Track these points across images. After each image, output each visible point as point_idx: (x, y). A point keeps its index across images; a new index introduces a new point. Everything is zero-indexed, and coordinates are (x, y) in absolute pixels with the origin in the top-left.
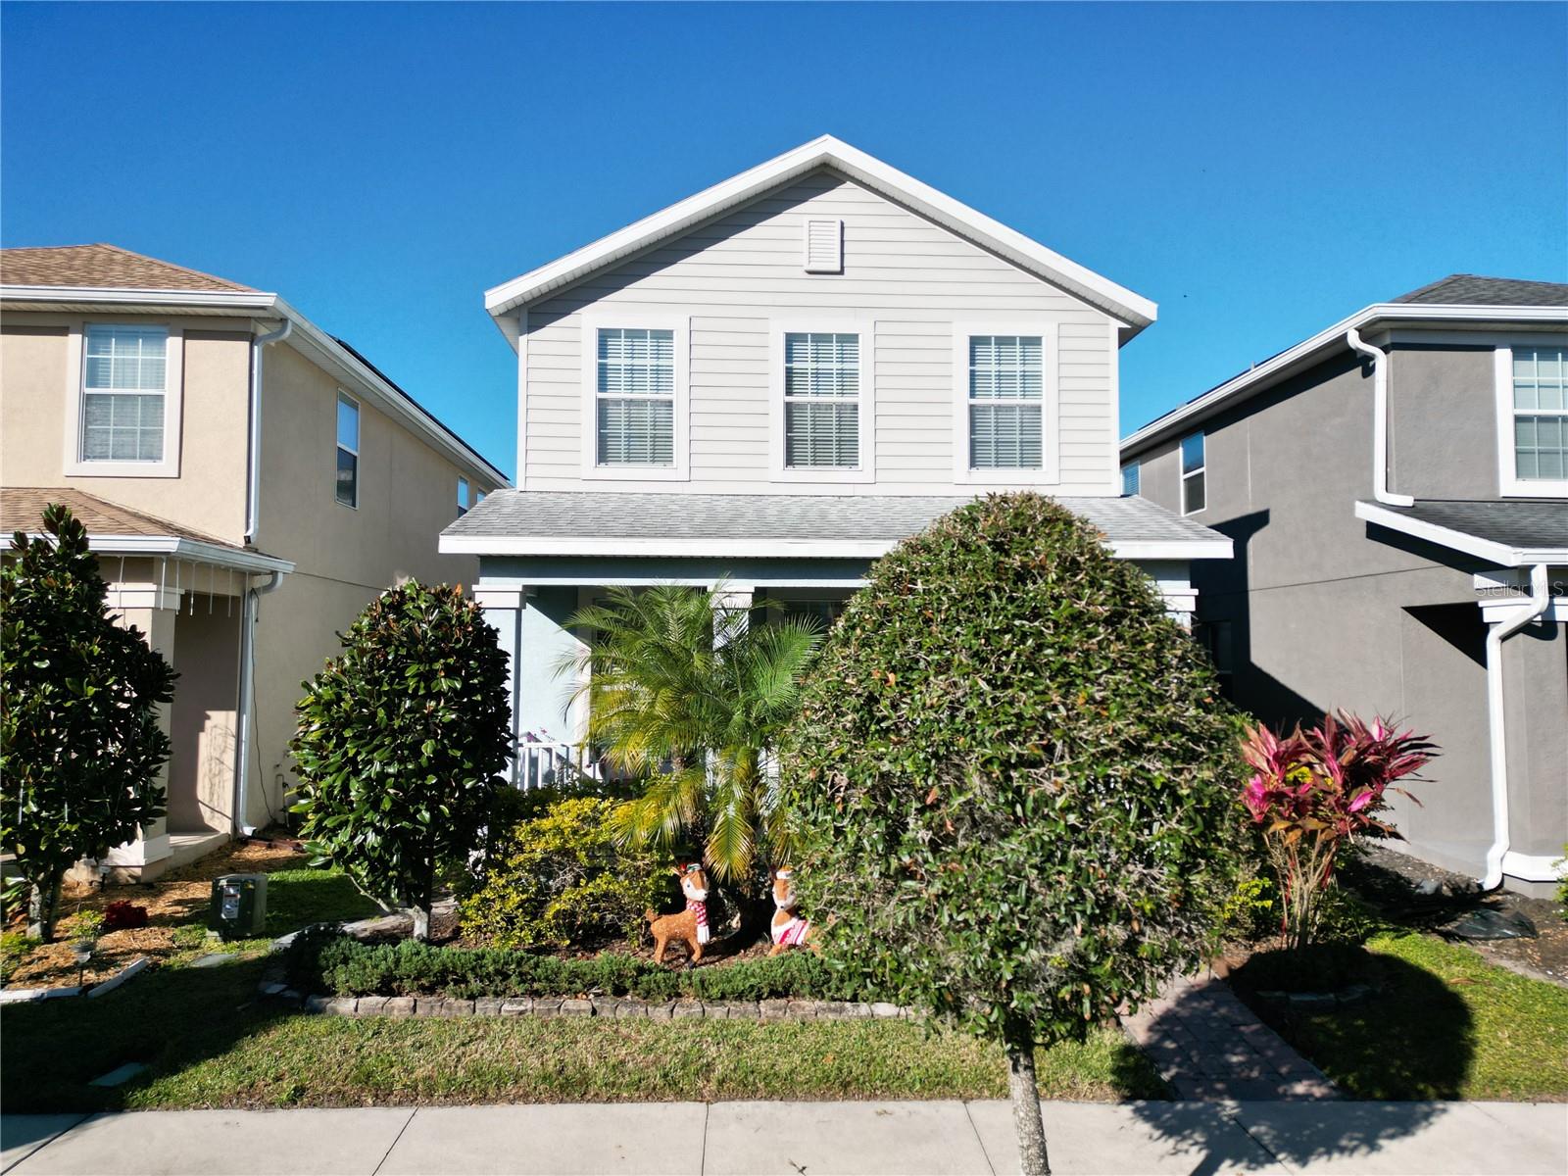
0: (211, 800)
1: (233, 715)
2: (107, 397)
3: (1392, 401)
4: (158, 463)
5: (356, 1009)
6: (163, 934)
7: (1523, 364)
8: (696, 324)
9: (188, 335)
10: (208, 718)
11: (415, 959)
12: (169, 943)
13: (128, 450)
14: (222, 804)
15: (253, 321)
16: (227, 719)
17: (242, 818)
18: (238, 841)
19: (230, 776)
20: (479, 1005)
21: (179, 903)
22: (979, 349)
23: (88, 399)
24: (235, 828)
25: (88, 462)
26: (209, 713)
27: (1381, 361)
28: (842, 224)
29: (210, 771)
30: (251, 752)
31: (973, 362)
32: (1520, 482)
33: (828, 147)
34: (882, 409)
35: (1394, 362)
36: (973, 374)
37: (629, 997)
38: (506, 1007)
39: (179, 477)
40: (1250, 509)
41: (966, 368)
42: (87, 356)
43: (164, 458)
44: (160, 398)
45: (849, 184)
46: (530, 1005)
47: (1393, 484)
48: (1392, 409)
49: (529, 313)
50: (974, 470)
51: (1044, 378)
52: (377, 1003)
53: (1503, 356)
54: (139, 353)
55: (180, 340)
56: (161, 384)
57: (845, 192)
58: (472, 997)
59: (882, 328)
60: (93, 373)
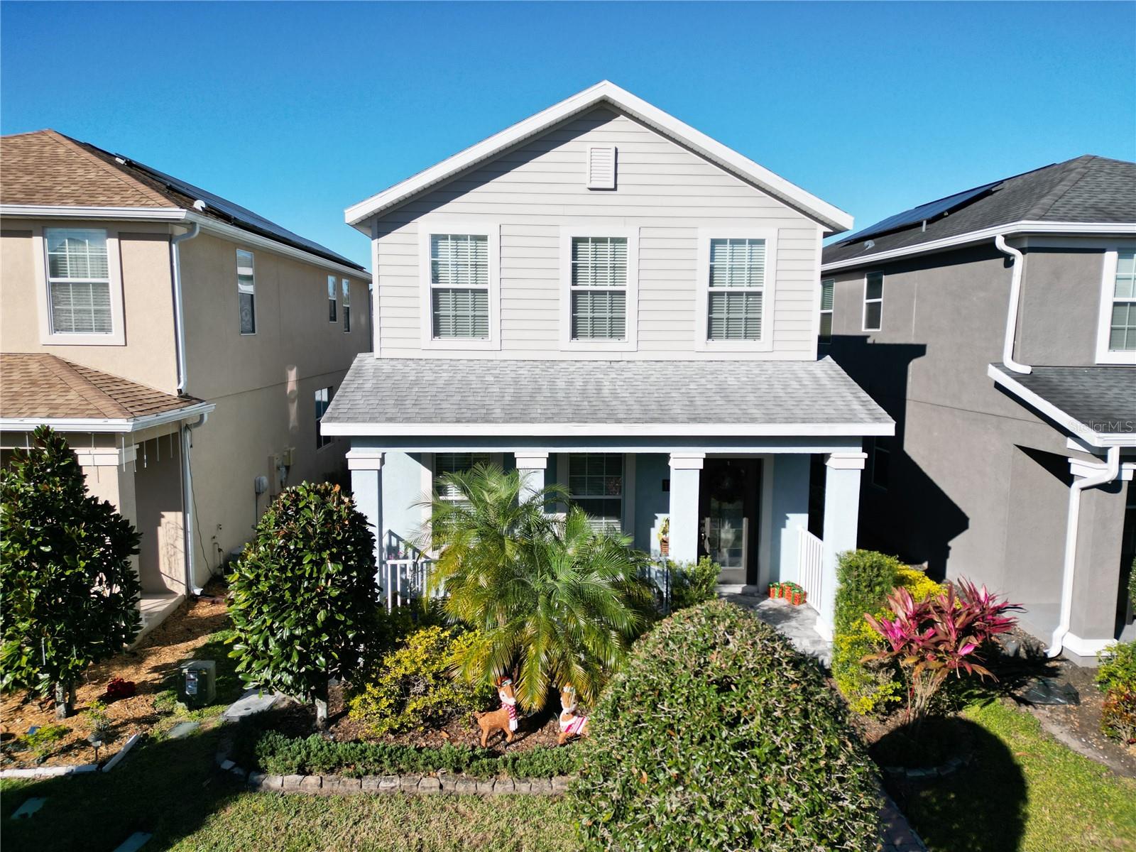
0: (170, 572)
1: (180, 514)
2: (67, 284)
3: (1023, 292)
4: (109, 335)
5: (282, 785)
6: (147, 701)
7: (1125, 262)
8: (505, 230)
9: (122, 236)
10: (163, 516)
11: (320, 754)
12: (151, 710)
13: (86, 325)
14: (178, 574)
15: (170, 225)
16: (176, 518)
17: (192, 582)
18: (191, 600)
19: (181, 556)
20: (364, 783)
21: (156, 669)
22: (718, 248)
23: (53, 286)
24: (188, 590)
25: (58, 334)
26: (163, 513)
27: (1019, 259)
28: (616, 149)
29: (168, 552)
30: (195, 538)
31: (712, 259)
32: (1112, 353)
33: (606, 89)
34: (644, 295)
35: (1028, 261)
36: (712, 268)
37: (464, 774)
38: (383, 784)
39: (126, 345)
40: (913, 340)
41: (707, 264)
42: (48, 253)
43: (113, 330)
44: (106, 285)
45: (622, 117)
46: (398, 782)
47: (1018, 355)
48: (1023, 297)
49: (378, 222)
50: (710, 341)
51: (765, 270)
52: (296, 781)
53: (1110, 257)
54: (88, 250)
55: (116, 240)
56: (105, 275)
57: (620, 123)
58: (359, 777)
59: (645, 233)
60: (55, 267)
